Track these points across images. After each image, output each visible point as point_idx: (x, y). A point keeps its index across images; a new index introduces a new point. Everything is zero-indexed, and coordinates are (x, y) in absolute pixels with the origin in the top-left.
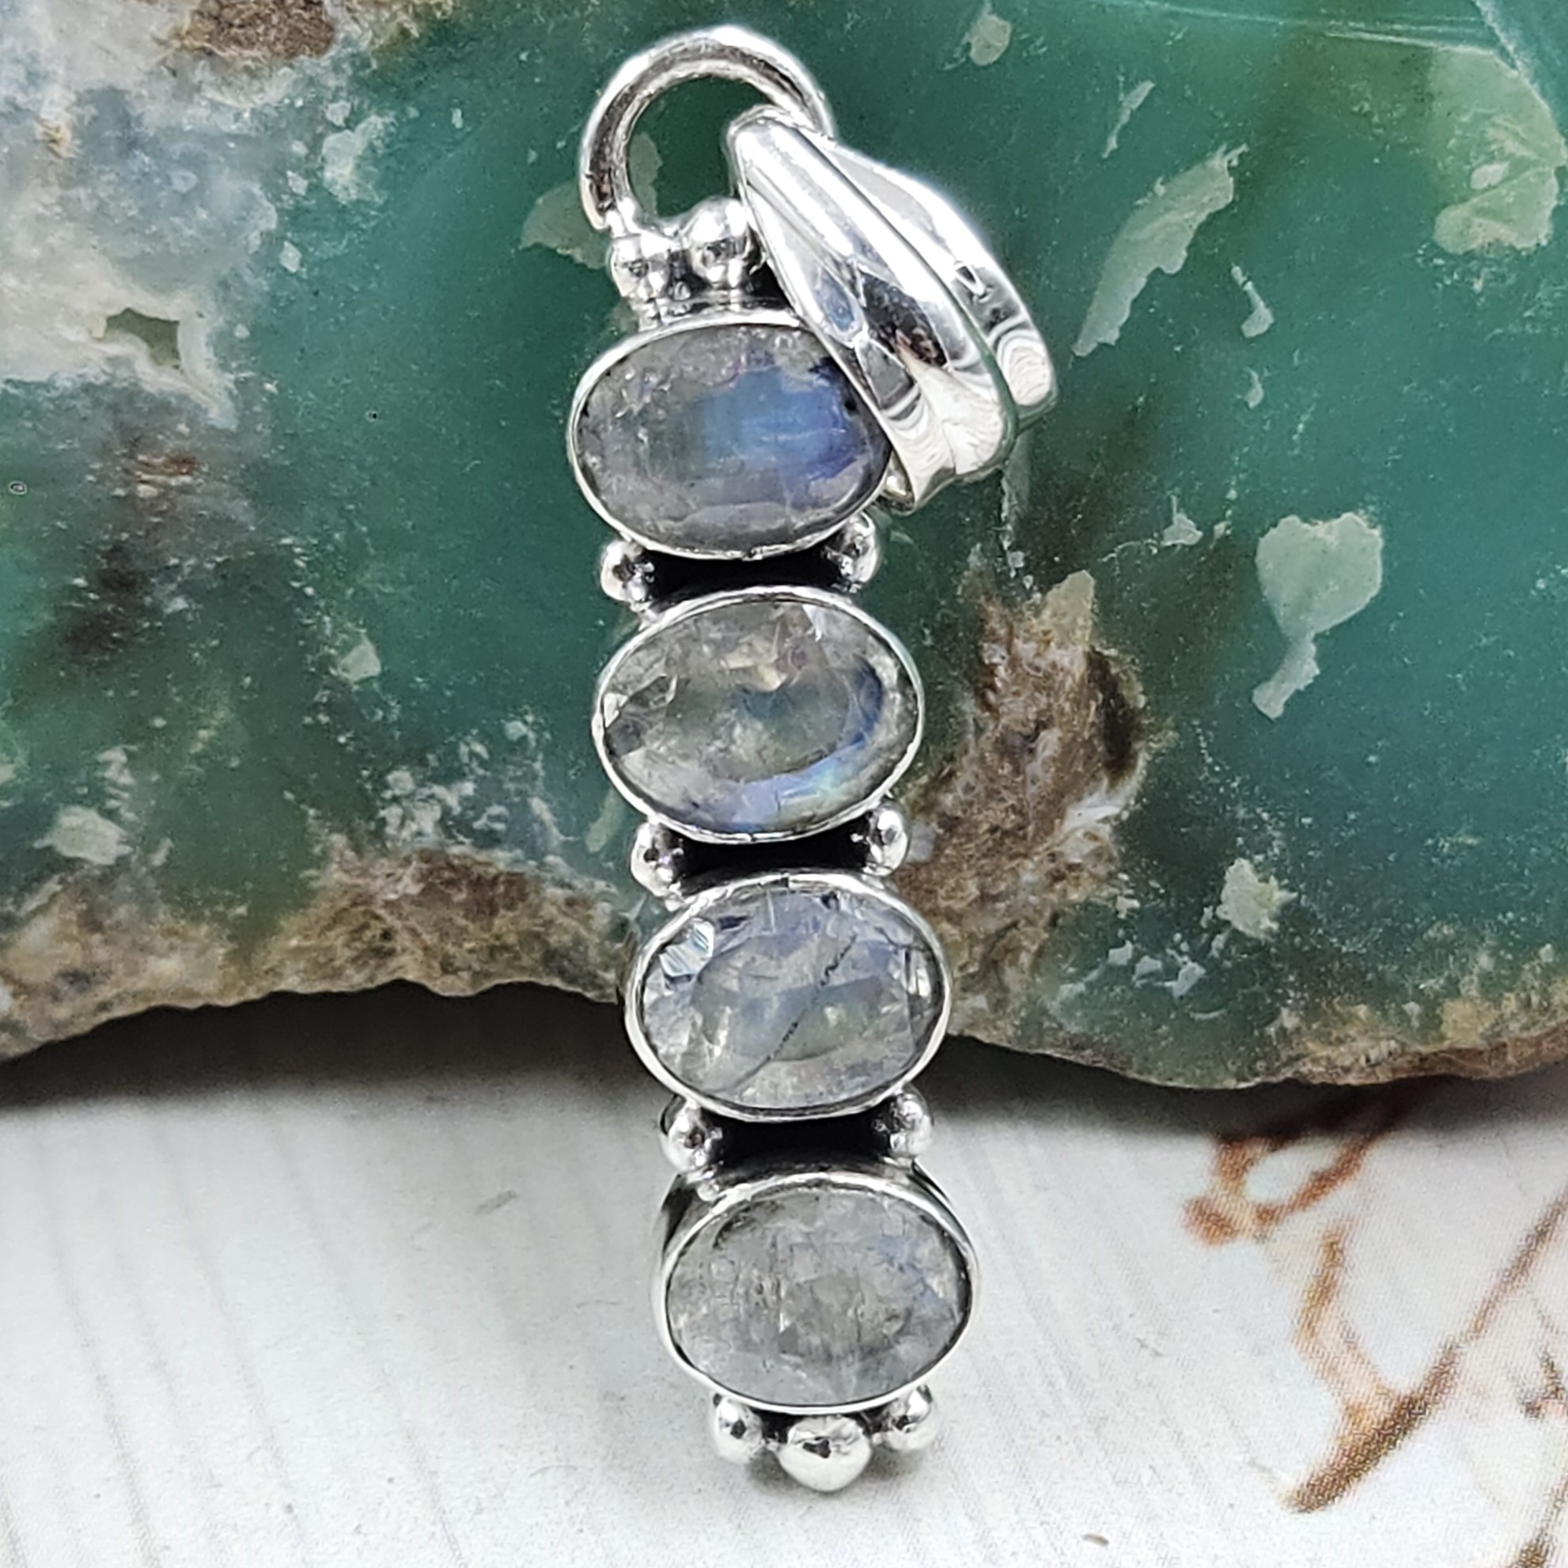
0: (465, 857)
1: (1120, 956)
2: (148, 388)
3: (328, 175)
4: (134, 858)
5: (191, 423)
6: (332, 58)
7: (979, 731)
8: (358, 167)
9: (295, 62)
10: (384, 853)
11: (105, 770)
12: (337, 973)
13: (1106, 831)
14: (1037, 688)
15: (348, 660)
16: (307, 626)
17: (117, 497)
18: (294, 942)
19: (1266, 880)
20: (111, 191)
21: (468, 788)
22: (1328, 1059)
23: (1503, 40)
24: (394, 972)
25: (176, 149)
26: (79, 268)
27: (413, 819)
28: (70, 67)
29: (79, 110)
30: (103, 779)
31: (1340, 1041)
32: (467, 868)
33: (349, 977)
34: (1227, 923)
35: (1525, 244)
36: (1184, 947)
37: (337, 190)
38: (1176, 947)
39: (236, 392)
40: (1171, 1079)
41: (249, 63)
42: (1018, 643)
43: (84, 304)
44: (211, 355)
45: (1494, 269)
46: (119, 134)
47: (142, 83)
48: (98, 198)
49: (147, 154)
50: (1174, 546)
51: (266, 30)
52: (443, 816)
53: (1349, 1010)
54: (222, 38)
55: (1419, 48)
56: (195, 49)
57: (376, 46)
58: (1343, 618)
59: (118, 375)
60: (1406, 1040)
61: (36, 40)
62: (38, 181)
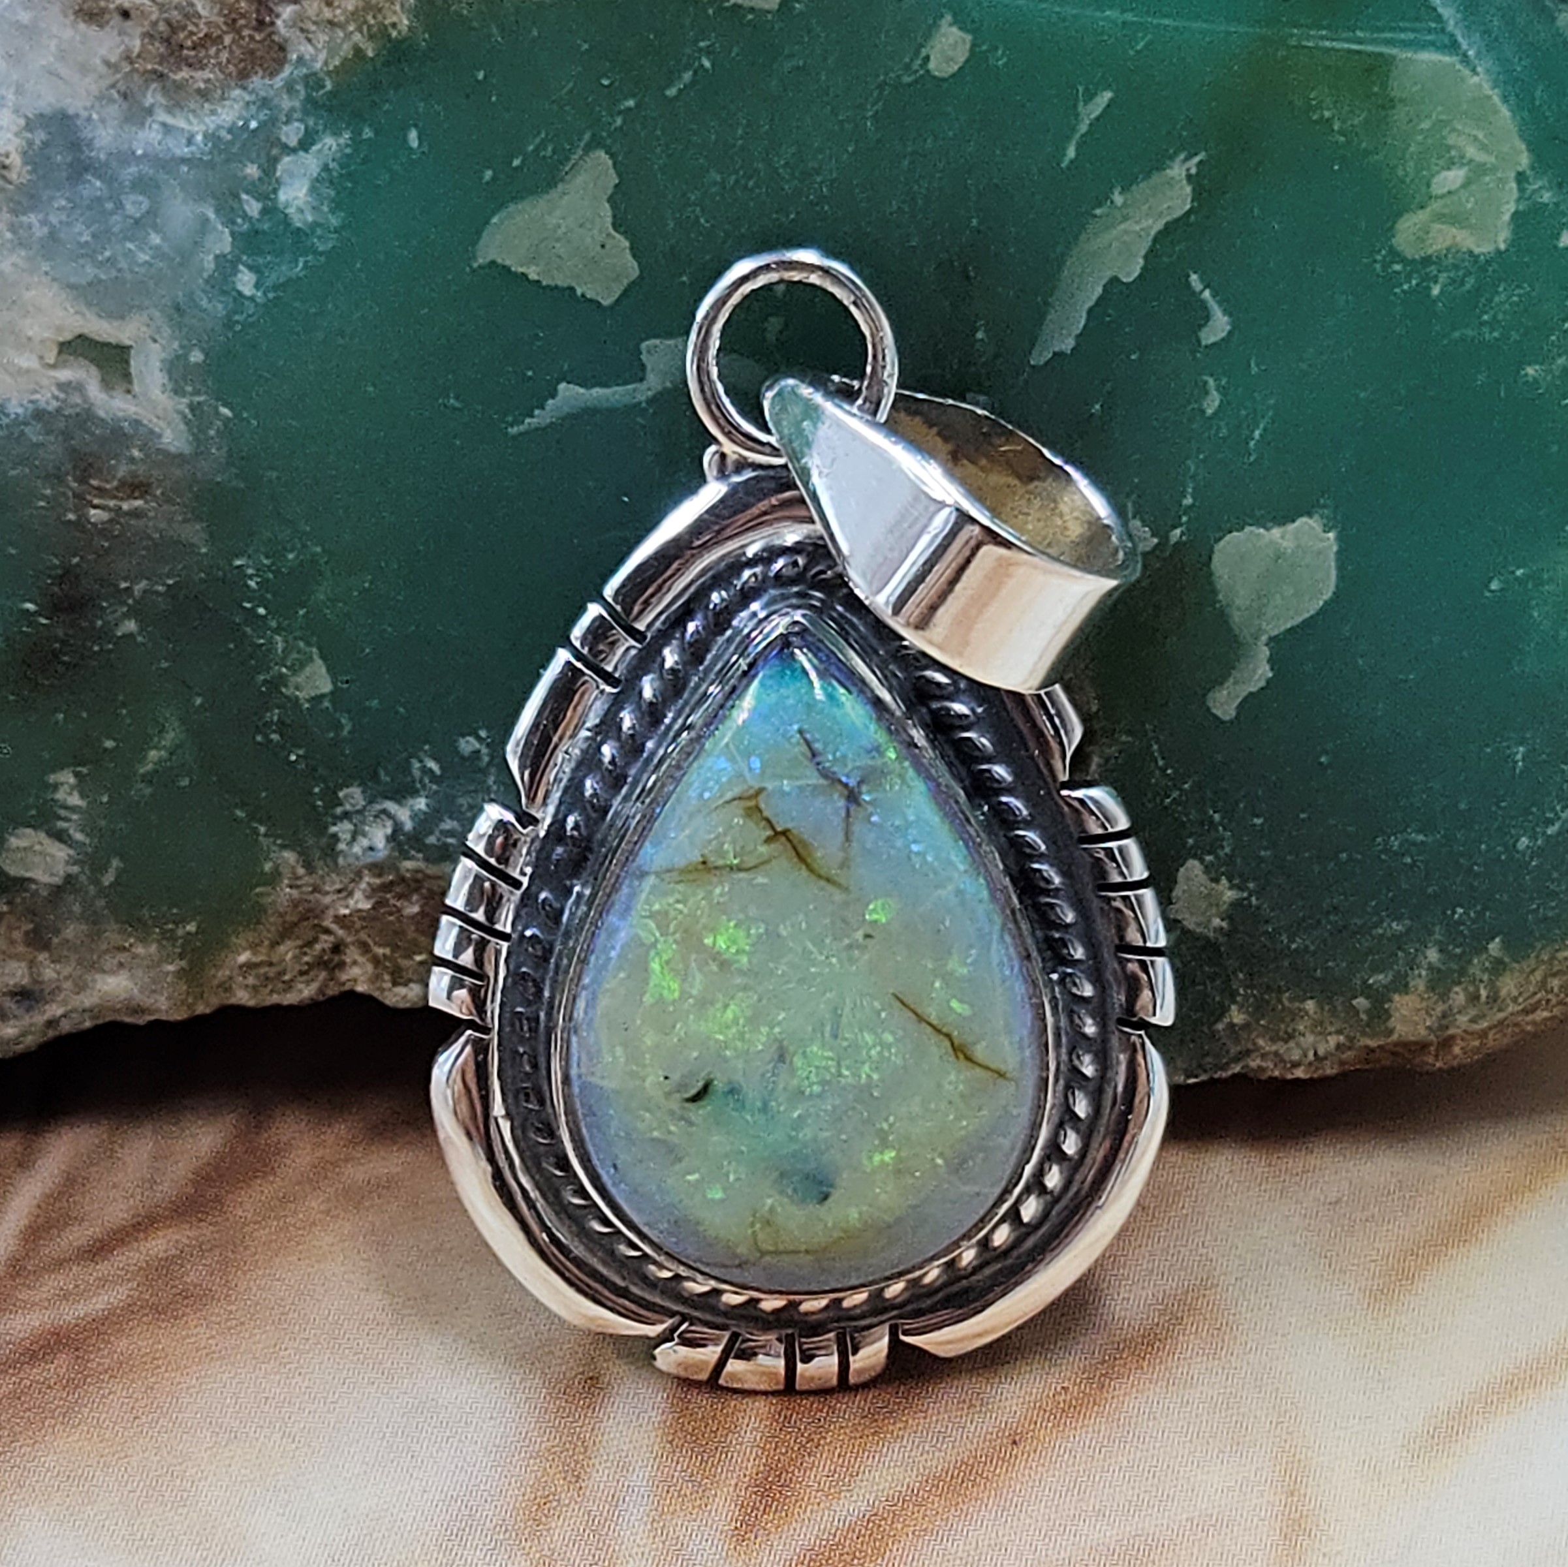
0: (417, 871)
2: (102, 414)
3: (282, 196)
4: (83, 878)
5: (144, 448)
6: (284, 79)
8: (313, 190)
9: (244, 82)
10: (335, 869)
11: (54, 792)
12: (289, 986)
15: (300, 679)
16: (259, 646)
17: (70, 521)
18: (243, 958)
19: (1215, 881)
20: (64, 218)
21: (421, 803)
22: (1276, 1054)
23: (1465, 46)
24: (344, 984)
25: (129, 173)
26: (29, 294)
27: (364, 835)
28: (19, 90)
29: (29, 135)
30: (53, 802)
31: (1290, 1037)
32: (418, 882)
33: (301, 991)
34: (1177, 922)
35: (1484, 249)
37: (291, 211)
39: (190, 416)
41: (202, 86)
43: (35, 331)
44: (166, 381)
45: (1452, 275)
46: (70, 159)
47: (92, 107)
48: (52, 226)
49: (99, 177)
51: (218, 51)
52: (395, 832)
53: (1297, 1004)
54: (172, 60)
55: (1381, 55)
56: (146, 72)
57: (331, 68)
58: (1298, 621)
59: (71, 401)
60: (1354, 1035)
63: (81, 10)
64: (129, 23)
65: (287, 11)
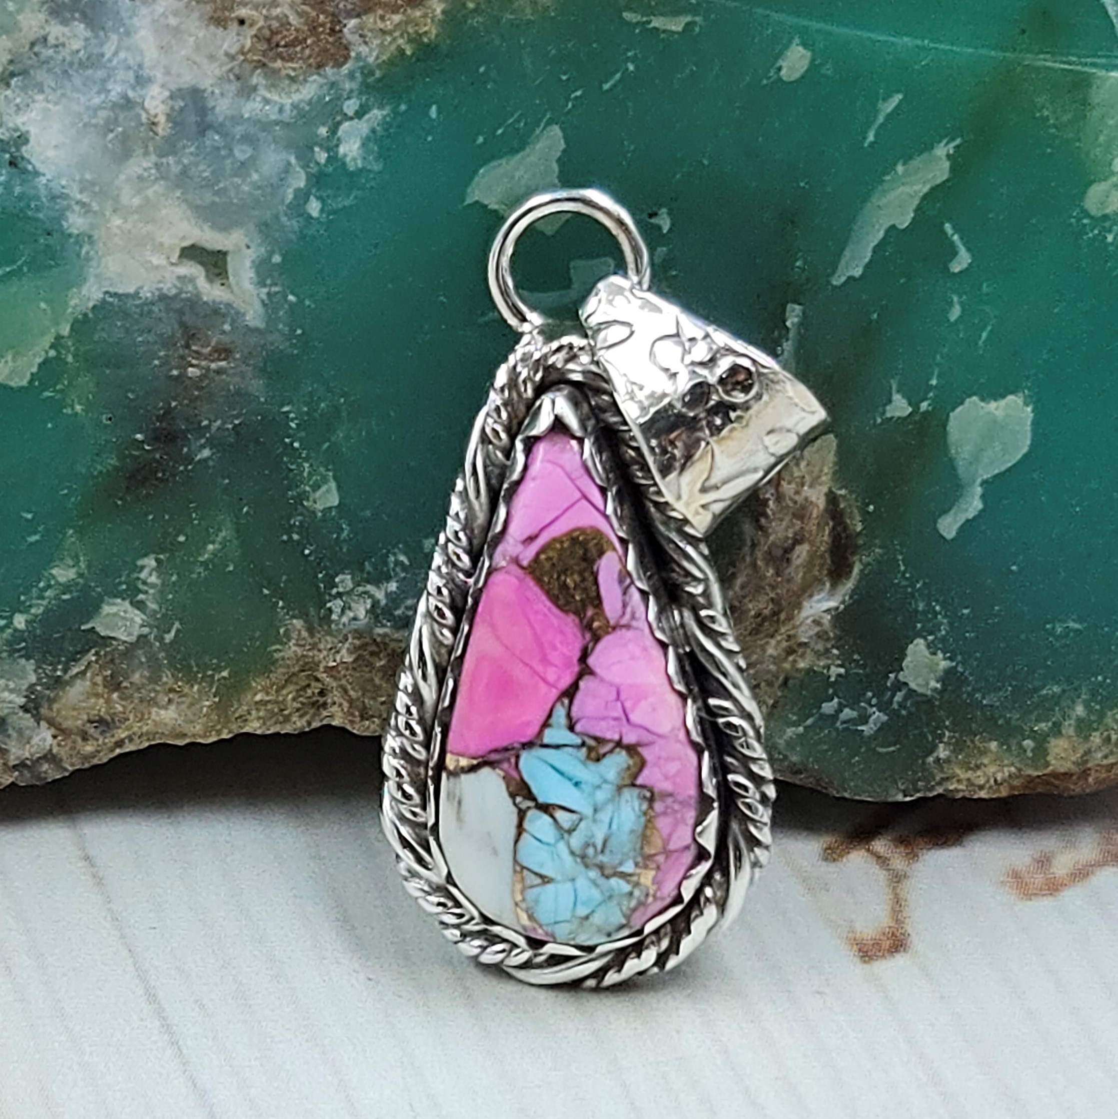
0: (385, 635)
1: (828, 707)
2: (205, 299)
3: (342, 150)
4: (151, 637)
5: (233, 323)
6: (349, 69)
7: (754, 545)
8: (363, 145)
9: (321, 72)
10: (329, 633)
11: (141, 571)
12: (287, 719)
13: (827, 619)
14: (795, 515)
15: (318, 494)
16: (292, 470)
17: (173, 376)
18: (258, 698)
19: (934, 654)
20: (192, 159)
21: (393, 586)
22: (968, 780)
24: (324, 719)
25: (239, 130)
26: (164, 212)
27: (350, 608)
28: (167, 72)
29: (170, 102)
30: (138, 579)
31: (978, 767)
32: (385, 644)
33: (294, 723)
34: (906, 684)
36: (874, 701)
37: (348, 159)
38: (868, 702)
39: (267, 301)
40: (860, 795)
41: (289, 71)
42: (784, 484)
43: (166, 238)
44: (252, 275)
46: (198, 120)
47: (215, 85)
48: (183, 164)
49: (218, 132)
50: (892, 418)
51: (303, 49)
52: (373, 606)
53: (986, 745)
54: (271, 54)
55: (1085, 73)
56: (253, 61)
57: (380, 61)
58: (1003, 468)
59: (185, 289)
60: (1022, 766)
61: (142, 53)
62: (142, 150)
63: (212, 18)
64: (245, 27)
65: (353, 23)
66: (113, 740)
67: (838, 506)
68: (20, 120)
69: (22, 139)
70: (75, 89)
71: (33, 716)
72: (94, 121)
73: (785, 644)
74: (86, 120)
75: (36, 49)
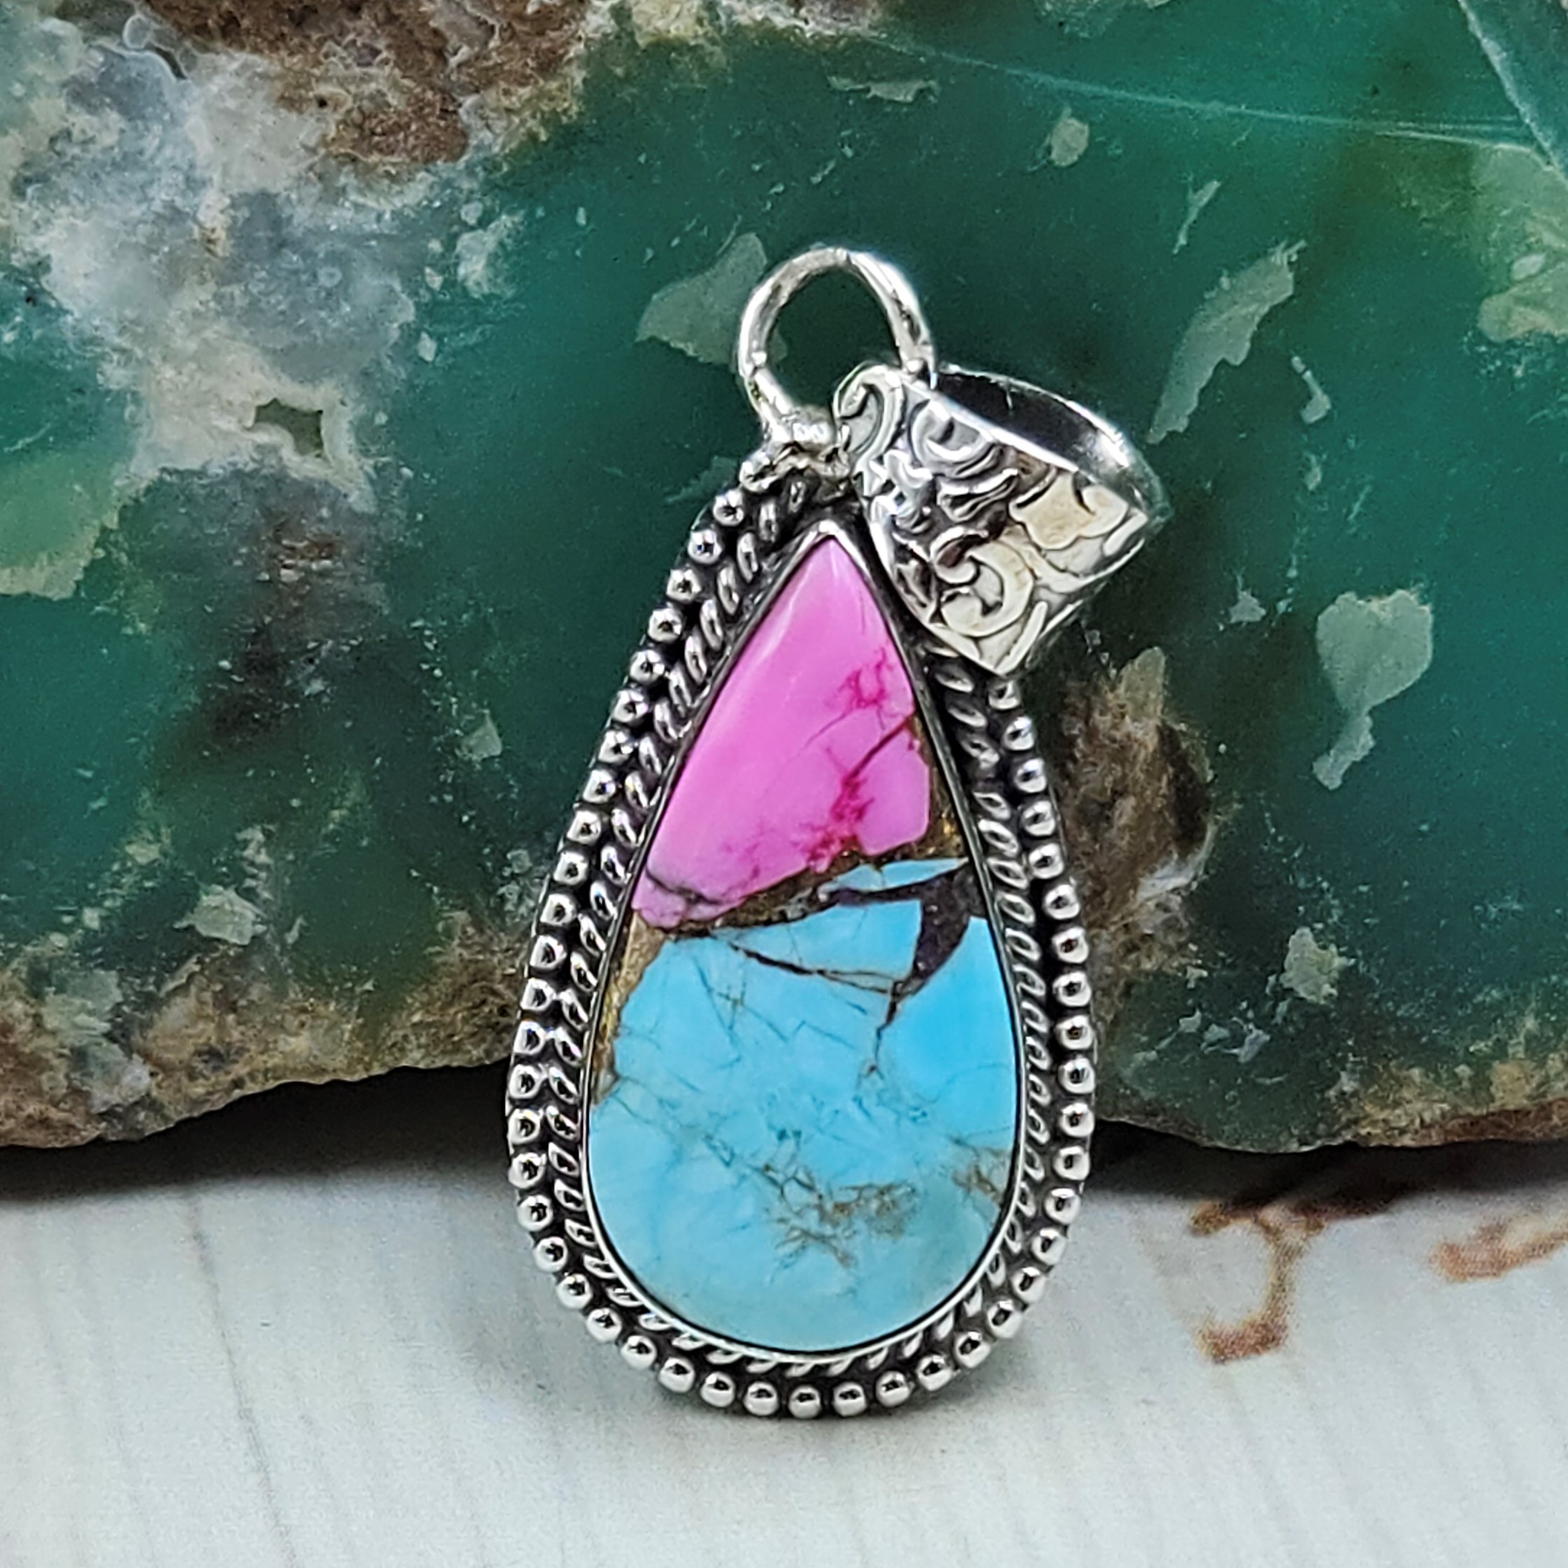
1: (1189, 1024)
2: (294, 475)
3: (462, 271)
4: (268, 937)
5: (332, 507)
6: (467, 162)
8: (489, 263)
9: (431, 167)
10: (502, 930)
11: (245, 848)
12: (457, 1048)
13: (1175, 902)
14: (1114, 760)
15: (473, 739)
16: (435, 708)
17: (262, 581)
18: (416, 1018)
19: (1324, 948)
20: (262, 286)
22: (1385, 1121)
23: (1540, 139)
25: (322, 250)
26: (230, 359)
27: (530, 896)
28: (225, 173)
29: (232, 212)
30: (243, 859)
31: (1397, 1104)
33: (467, 1053)
34: (1291, 990)
35: (1563, 331)
36: (1250, 1014)
37: (470, 284)
38: (1242, 1015)
39: (374, 476)
40: (1238, 1142)
41: (389, 168)
42: (1096, 715)
43: (236, 395)
44: (352, 441)
45: (1533, 356)
46: (270, 234)
47: (291, 188)
48: (251, 295)
49: (296, 251)
50: (1239, 623)
51: (406, 137)
53: (1405, 1073)
54: (365, 145)
55: (1463, 146)
56: (339, 155)
57: (507, 150)
58: (1396, 692)
59: (266, 462)
60: (1460, 1102)
61: (194, 149)
62: (195, 278)
63: (282, 97)
64: (325, 110)
65: (469, 101)
66: (230, 1077)
67: (1178, 748)
68: (39, 241)
69: (42, 266)
70: (109, 198)
71: (122, 1047)
72: (134, 239)
73: (1122, 938)
74: (123, 237)
75: (58, 147)
